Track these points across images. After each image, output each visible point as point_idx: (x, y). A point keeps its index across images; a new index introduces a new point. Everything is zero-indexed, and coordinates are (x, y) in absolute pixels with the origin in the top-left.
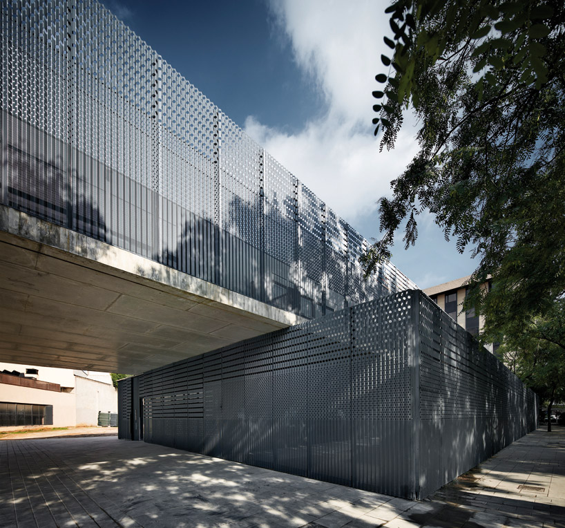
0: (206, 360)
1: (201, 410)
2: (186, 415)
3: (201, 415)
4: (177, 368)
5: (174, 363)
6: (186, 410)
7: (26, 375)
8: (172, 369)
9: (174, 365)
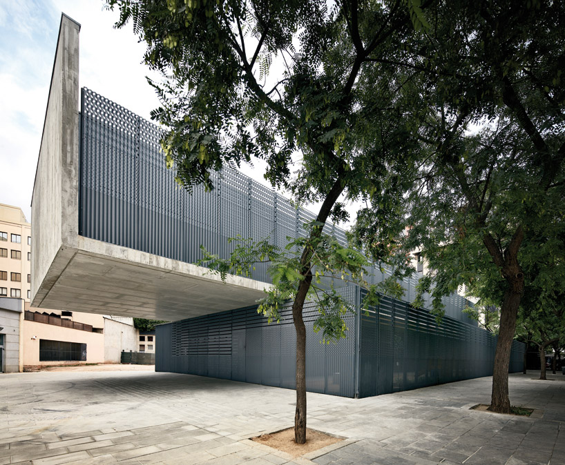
0: (234, 314)
1: (230, 349)
2: (217, 353)
3: (230, 352)
4: (210, 319)
5: (208, 315)
6: (218, 349)
7: (62, 317)
8: (207, 319)
9: (208, 316)
